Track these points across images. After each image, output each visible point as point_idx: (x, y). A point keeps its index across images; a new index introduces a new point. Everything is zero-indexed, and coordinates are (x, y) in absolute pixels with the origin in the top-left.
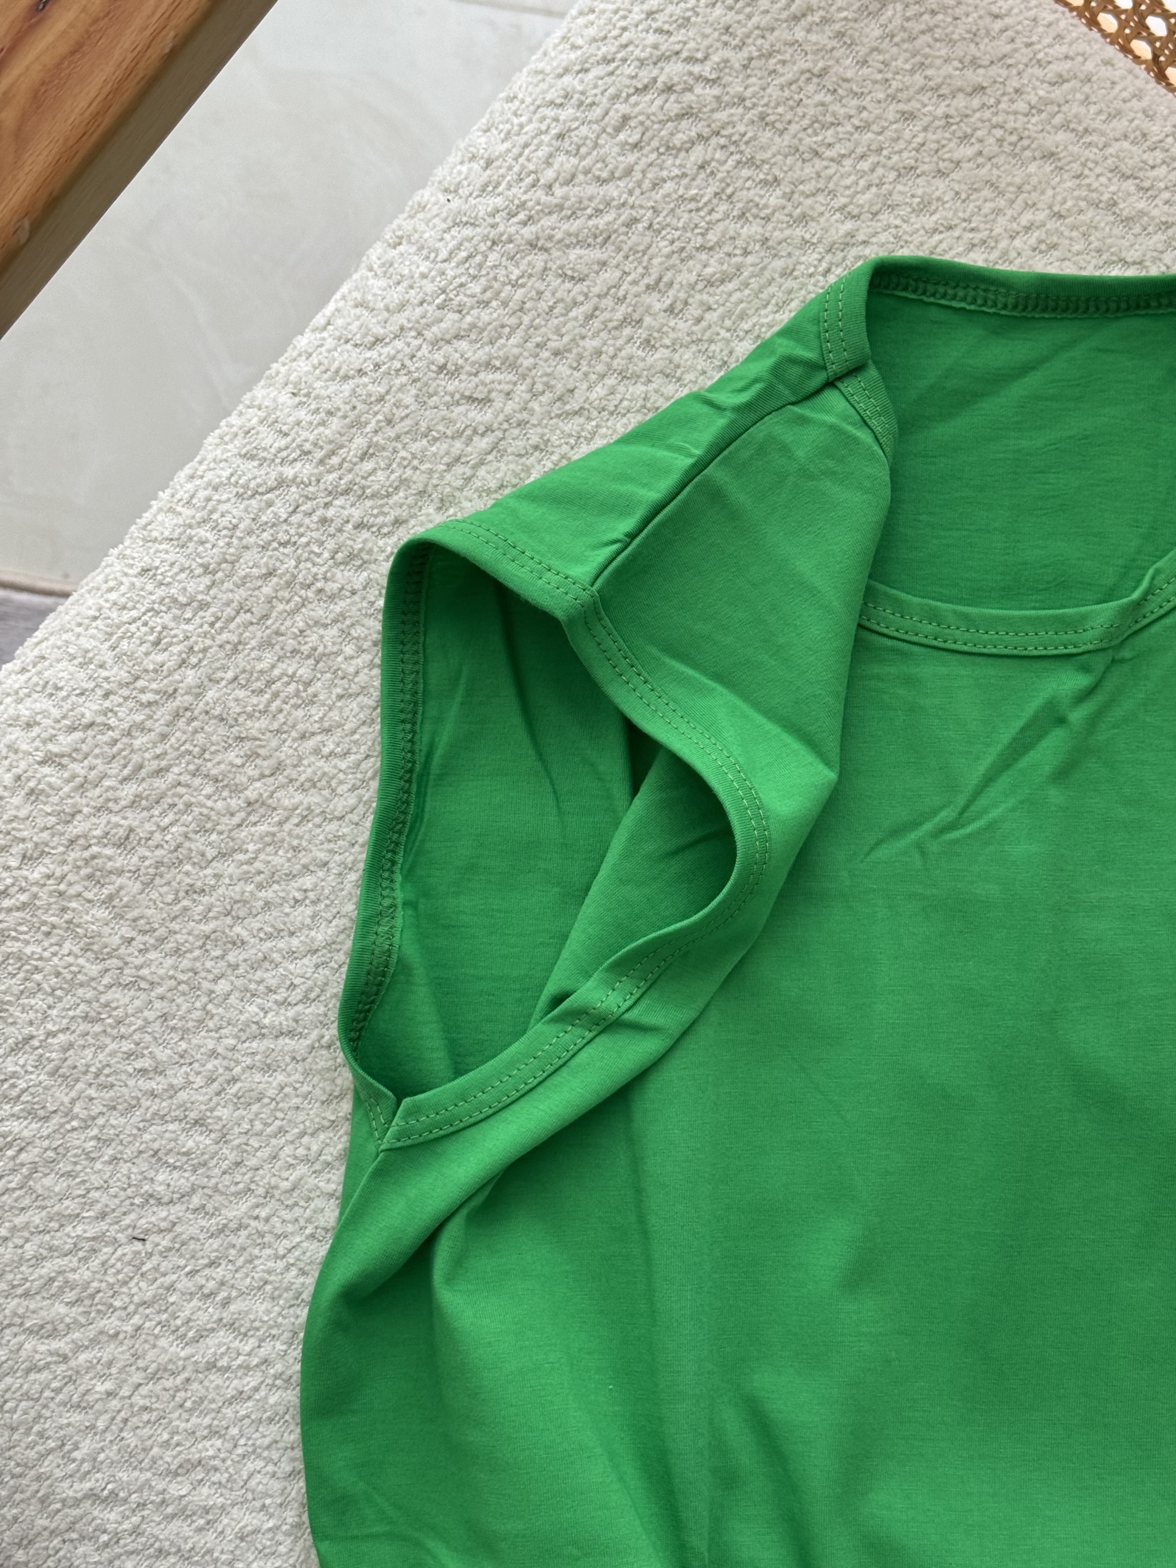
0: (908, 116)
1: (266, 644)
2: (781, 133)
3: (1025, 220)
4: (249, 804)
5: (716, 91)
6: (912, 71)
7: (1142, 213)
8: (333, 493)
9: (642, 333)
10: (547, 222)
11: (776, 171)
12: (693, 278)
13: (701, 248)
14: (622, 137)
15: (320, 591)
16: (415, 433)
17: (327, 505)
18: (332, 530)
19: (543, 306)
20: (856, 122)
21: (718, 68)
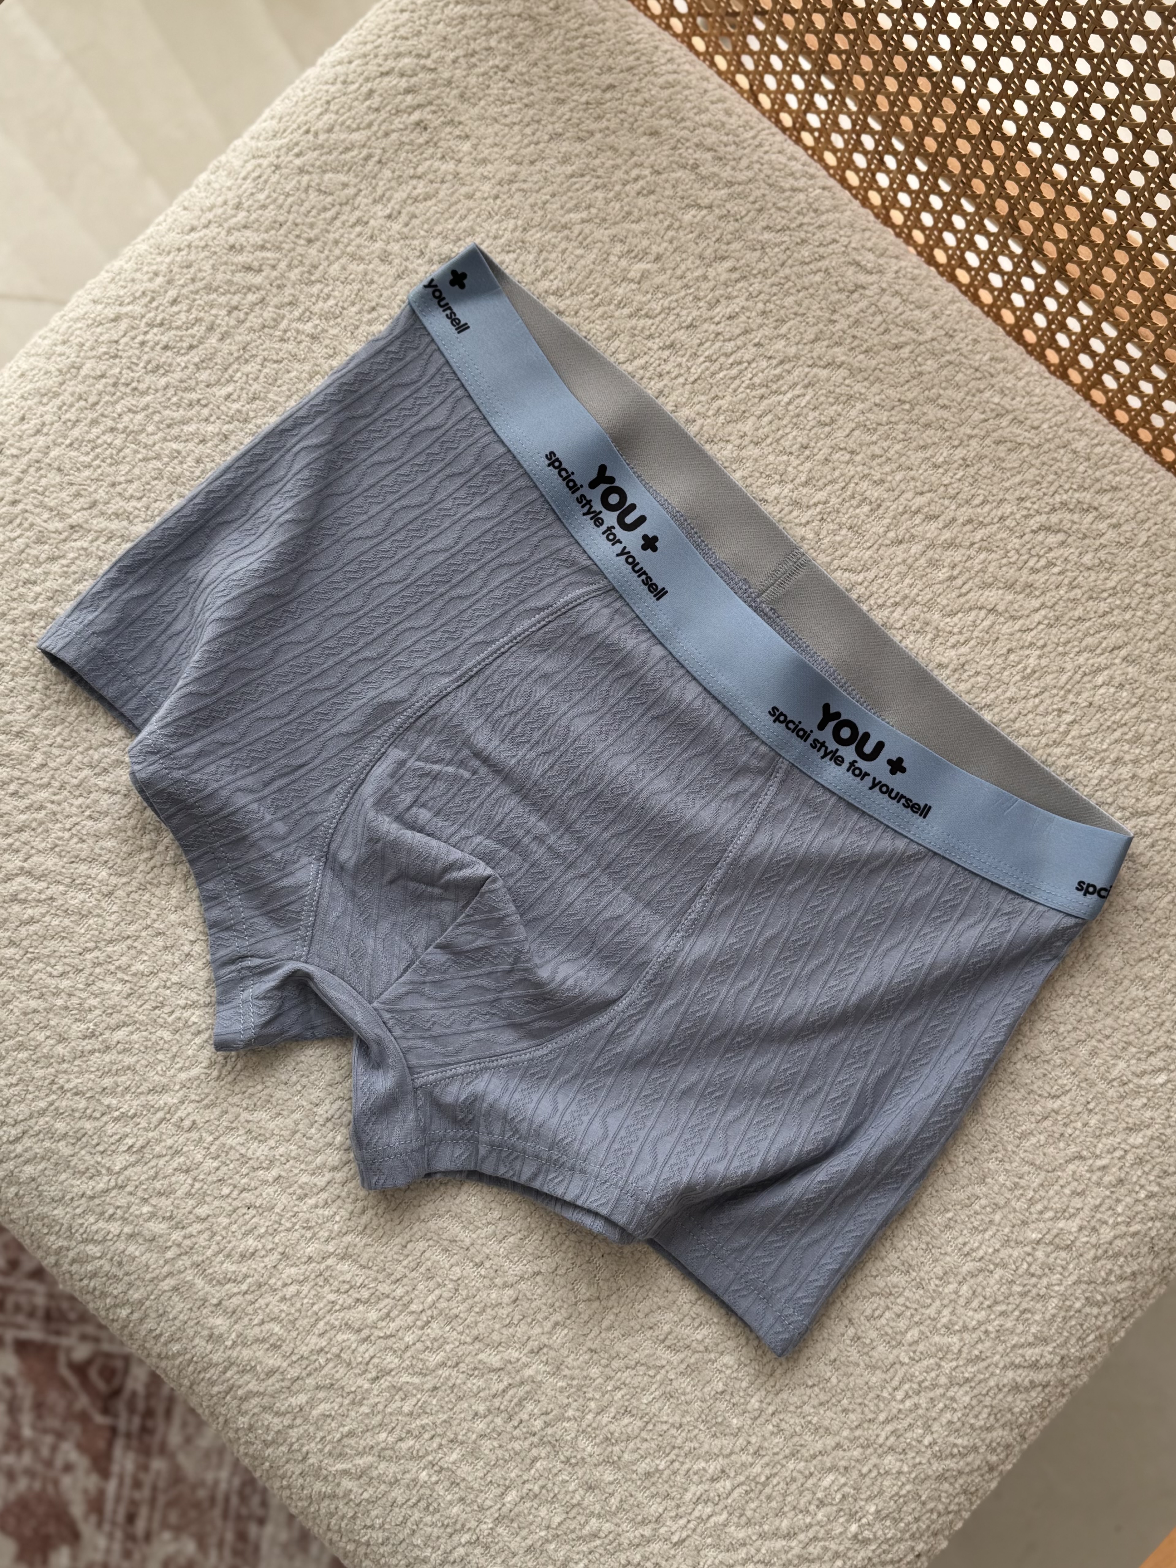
0: (561, 102)
1: (94, 422)
2: (475, 105)
3: (635, 173)
4: (72, 527)
5: (433, 76)
6: (567, 72)
7: (715, 175)
8: (151, 325)
9: (368, 231)
10: (311, 156)
11: (467, 129)
12: (405, 195)
13: (411, 177)
14: (368, 103)
15: (135, 389)
16: (209, 289)
17: (146, 333)
18: (147, 349)
19: (303, 209)
20: (525, 101)
21: (434, 62)
